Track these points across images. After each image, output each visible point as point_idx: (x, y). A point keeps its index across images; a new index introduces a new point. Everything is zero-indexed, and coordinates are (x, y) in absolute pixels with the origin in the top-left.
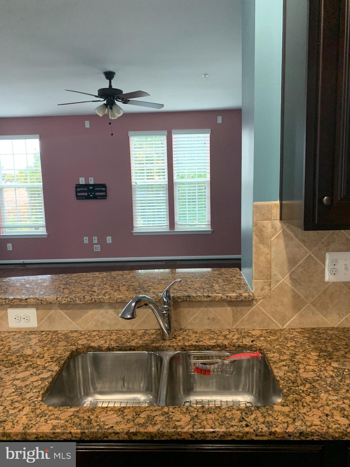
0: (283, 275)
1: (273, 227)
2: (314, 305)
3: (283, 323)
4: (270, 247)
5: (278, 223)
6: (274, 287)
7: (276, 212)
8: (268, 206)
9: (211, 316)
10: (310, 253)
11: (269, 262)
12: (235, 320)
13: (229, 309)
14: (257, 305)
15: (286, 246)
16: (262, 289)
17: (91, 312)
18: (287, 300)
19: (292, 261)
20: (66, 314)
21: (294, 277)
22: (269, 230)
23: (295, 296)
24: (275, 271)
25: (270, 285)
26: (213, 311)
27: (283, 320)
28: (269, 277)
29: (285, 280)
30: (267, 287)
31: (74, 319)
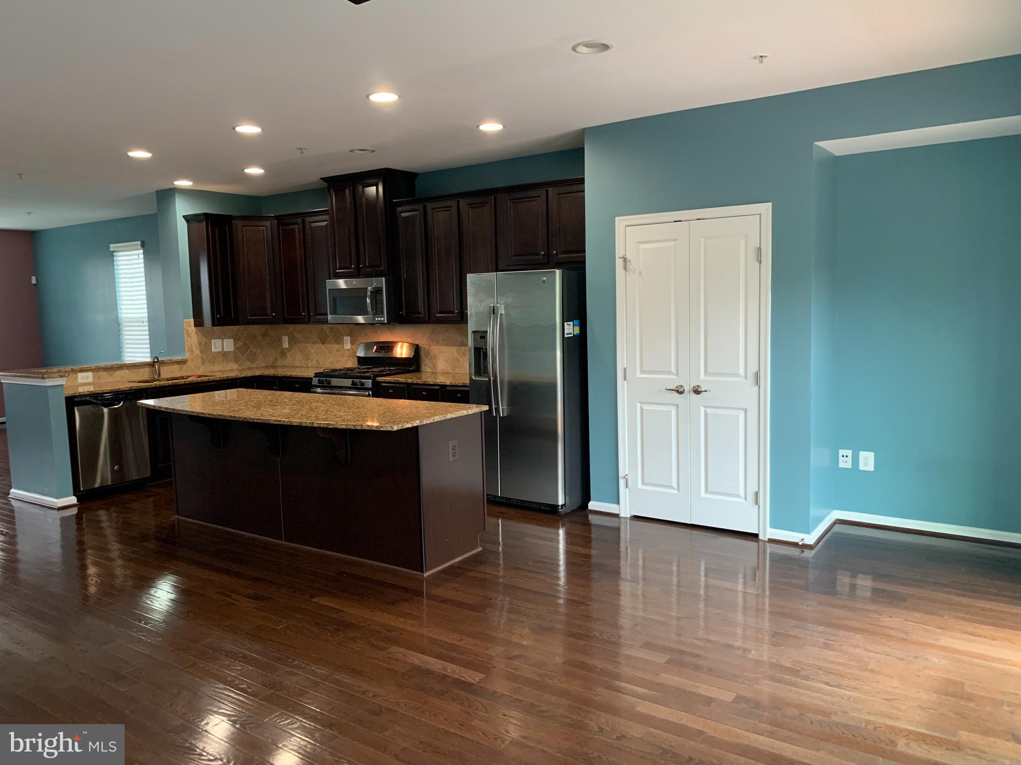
0: (197, 350)
1: (192, 330)
2: (209, 361)
3: (199, 370)
4: (191, 338)
5: (193, 328)
6: (194, 355)
7: (193, 323)
8: (189, 321)
9: (170, 370)
10: (206, 340)
11: (191, 345)
12: (180, 371)
13: (178, 366)
14: (188, 363)
15: (197, 338)
16: (190, 356)
17: (118, 372)
18: (200, 360)
19: (200, 344)
20: (107, 374)
21: (201, 350)
22: (191, 331)
23: (202, 359)
24: (194, 348)
25: (192, 354)
26: (171, 368)
27: (199, 369)
28: (192, 351)
29: (198, 352)
30: (191, 355)
31: (110, 376)
